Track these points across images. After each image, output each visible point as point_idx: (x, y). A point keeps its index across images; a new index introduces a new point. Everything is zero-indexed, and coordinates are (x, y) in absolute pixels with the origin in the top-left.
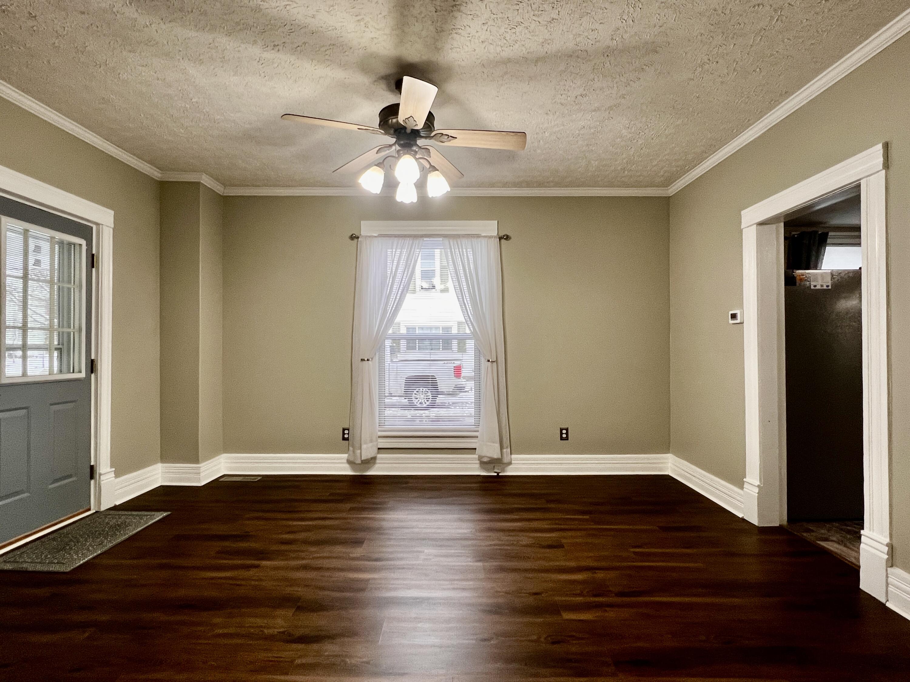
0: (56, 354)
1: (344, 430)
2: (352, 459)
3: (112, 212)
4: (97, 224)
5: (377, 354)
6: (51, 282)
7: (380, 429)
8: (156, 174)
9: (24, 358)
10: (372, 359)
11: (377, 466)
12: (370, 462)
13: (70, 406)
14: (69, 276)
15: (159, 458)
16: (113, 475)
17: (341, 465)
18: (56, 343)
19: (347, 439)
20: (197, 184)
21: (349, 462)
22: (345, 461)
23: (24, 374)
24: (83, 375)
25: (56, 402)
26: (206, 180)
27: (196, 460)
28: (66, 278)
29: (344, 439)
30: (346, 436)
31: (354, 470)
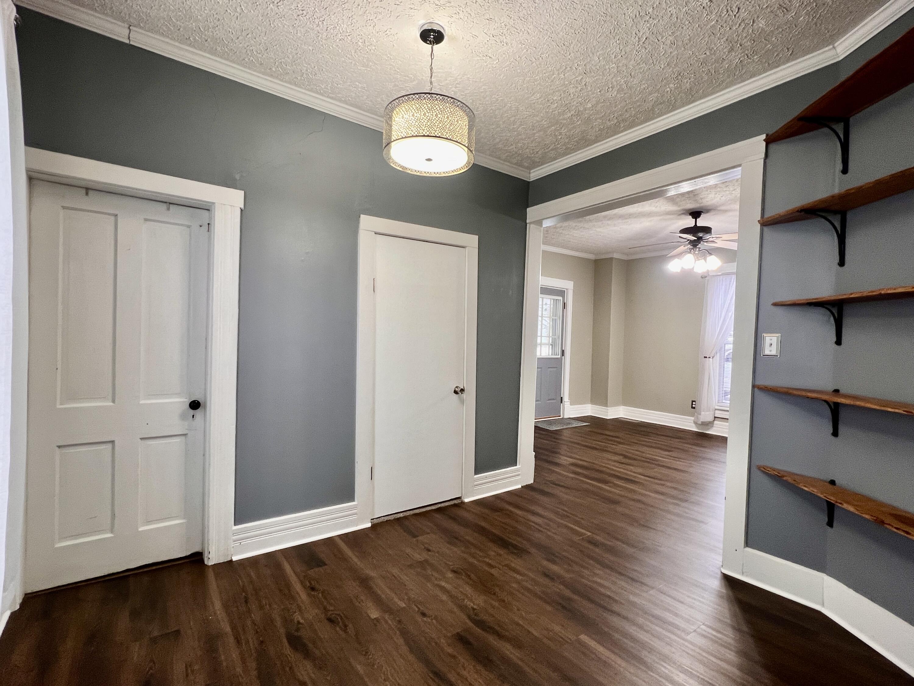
0: (551, 346)
1: (693, 401)
2: (696, 421)
3: (573, 282)
4: (567, 289)
5: (718, 354)
6: (550, 317)
7: (719, 405)
8: (592, 257)
9: (541, 347)
10: (713, 357)
11: (714, 428)
12: (709, 424)
13: (555, 369)
14: (556, 315)
15: (590, 400)
16: (569, 403)
17: (690, 424)
18: (551, 342)
19: (694, 408)
20: (611, 259)
21: (695, 423)
22: (693, 422)
23: (541, 355)
24: (559, 356)
25: (551, 367)
26: (616, 256)
27: (607, 406)
28: (555, 315)
29: (693, 408)
30: (694, 406)
31: (698, 428)
